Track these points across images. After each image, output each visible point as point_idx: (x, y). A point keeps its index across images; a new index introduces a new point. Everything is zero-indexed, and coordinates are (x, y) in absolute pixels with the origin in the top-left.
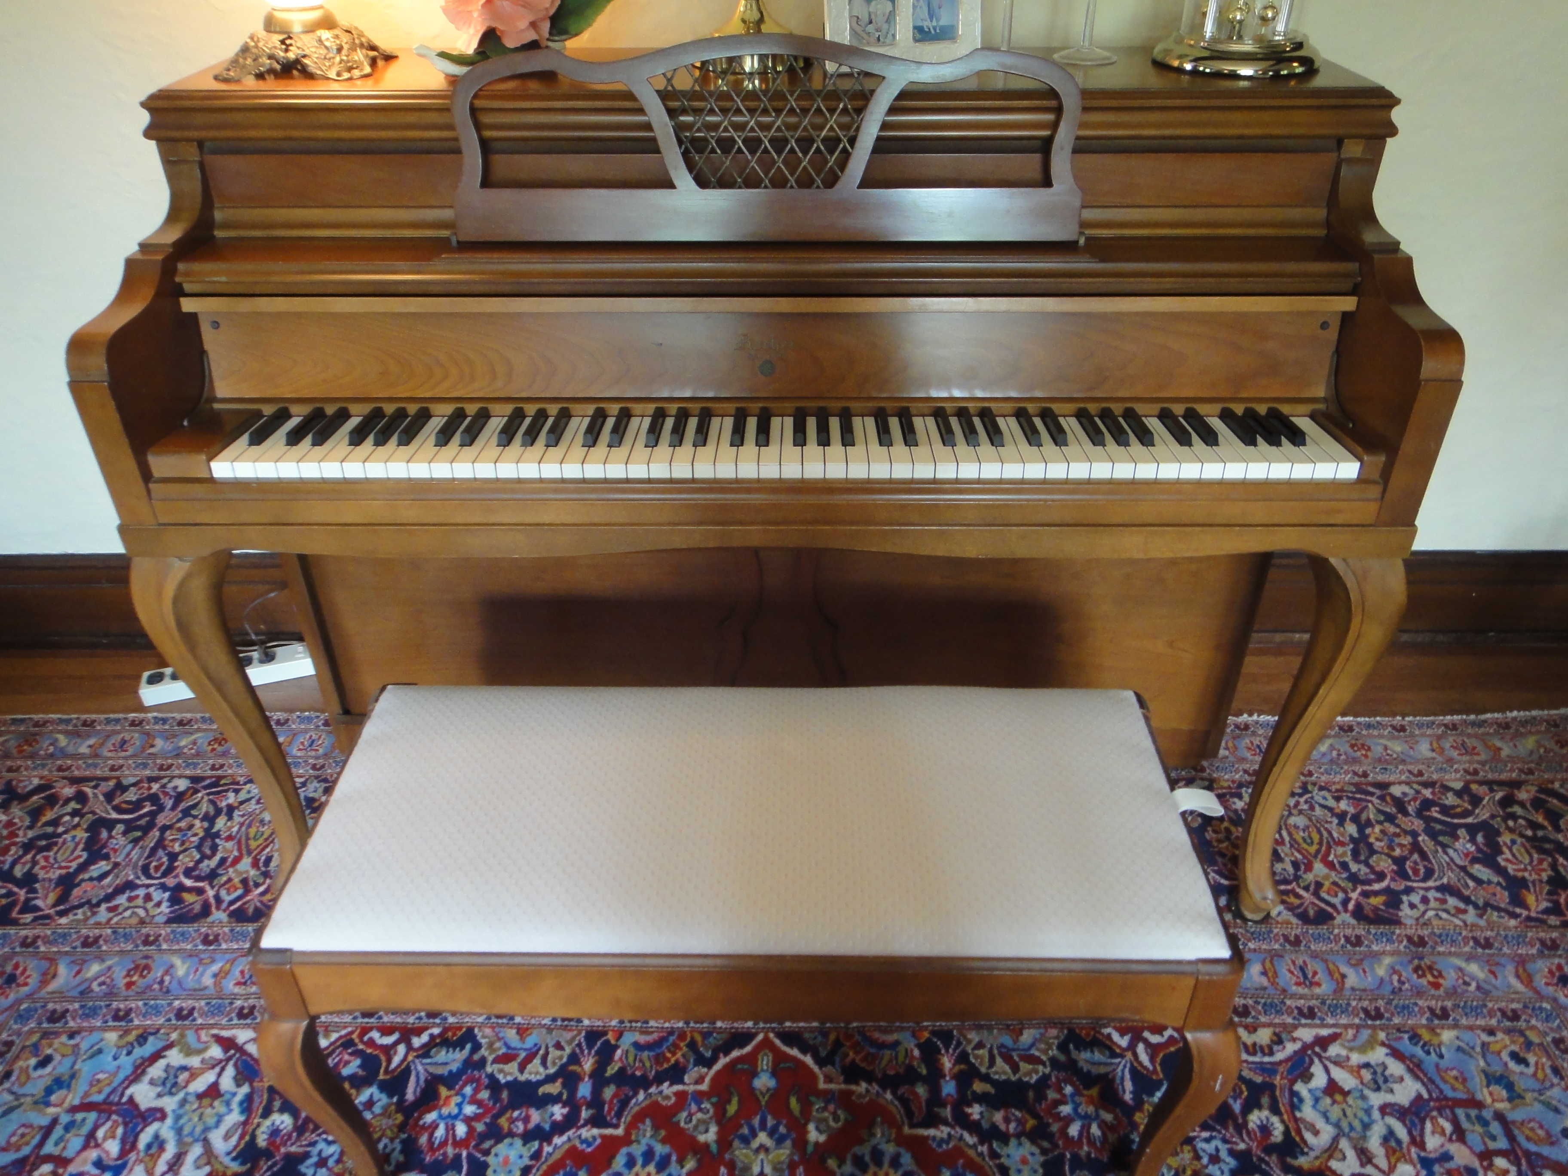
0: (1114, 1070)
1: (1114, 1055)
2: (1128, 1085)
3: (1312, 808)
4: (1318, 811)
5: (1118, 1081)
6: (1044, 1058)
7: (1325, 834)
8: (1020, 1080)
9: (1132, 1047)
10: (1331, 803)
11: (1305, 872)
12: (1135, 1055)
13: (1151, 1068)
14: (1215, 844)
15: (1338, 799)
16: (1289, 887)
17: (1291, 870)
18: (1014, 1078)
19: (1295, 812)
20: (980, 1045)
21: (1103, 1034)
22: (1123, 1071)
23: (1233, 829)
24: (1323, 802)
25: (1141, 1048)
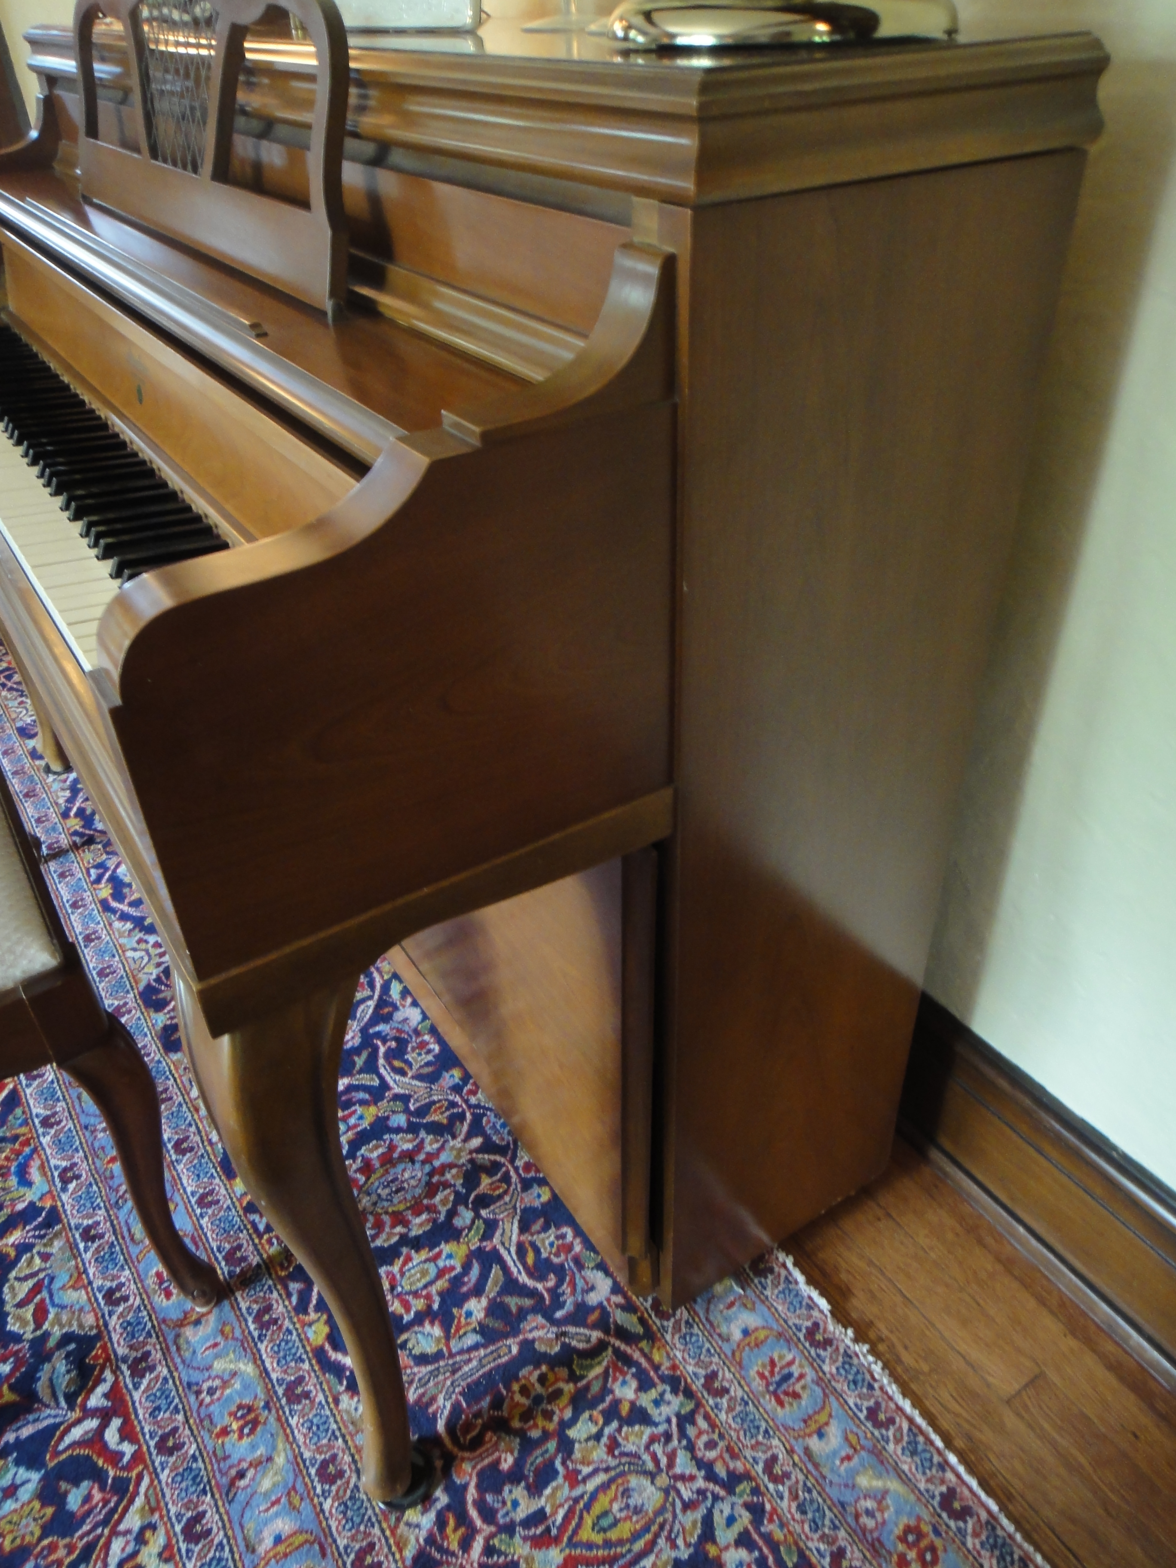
0: (47, 1406)
1: (71, 1399)
2: (26, 1432)
3: (688, 1506)
4: (691, 1519)
5: (31, 1417)
6: (46, 1326)
7: (639, 1545)
8: (8, 1314)
9: (87, 1413)
10: (725, 1536)
11: (525, 1539)
12: (79, 1421)
13: (61, 1447)
14: (516, 1387)
15: (744, 1541)
16: (478, 1523)
17: (521, 1513)
18: (8, 1308)
19: (663, 1480)
20: (45, 1257)
21: (102, 1371)
22: (49, 1416)
23: (564, 1400)
24: (719, 1520)
25: (92, 1424)
